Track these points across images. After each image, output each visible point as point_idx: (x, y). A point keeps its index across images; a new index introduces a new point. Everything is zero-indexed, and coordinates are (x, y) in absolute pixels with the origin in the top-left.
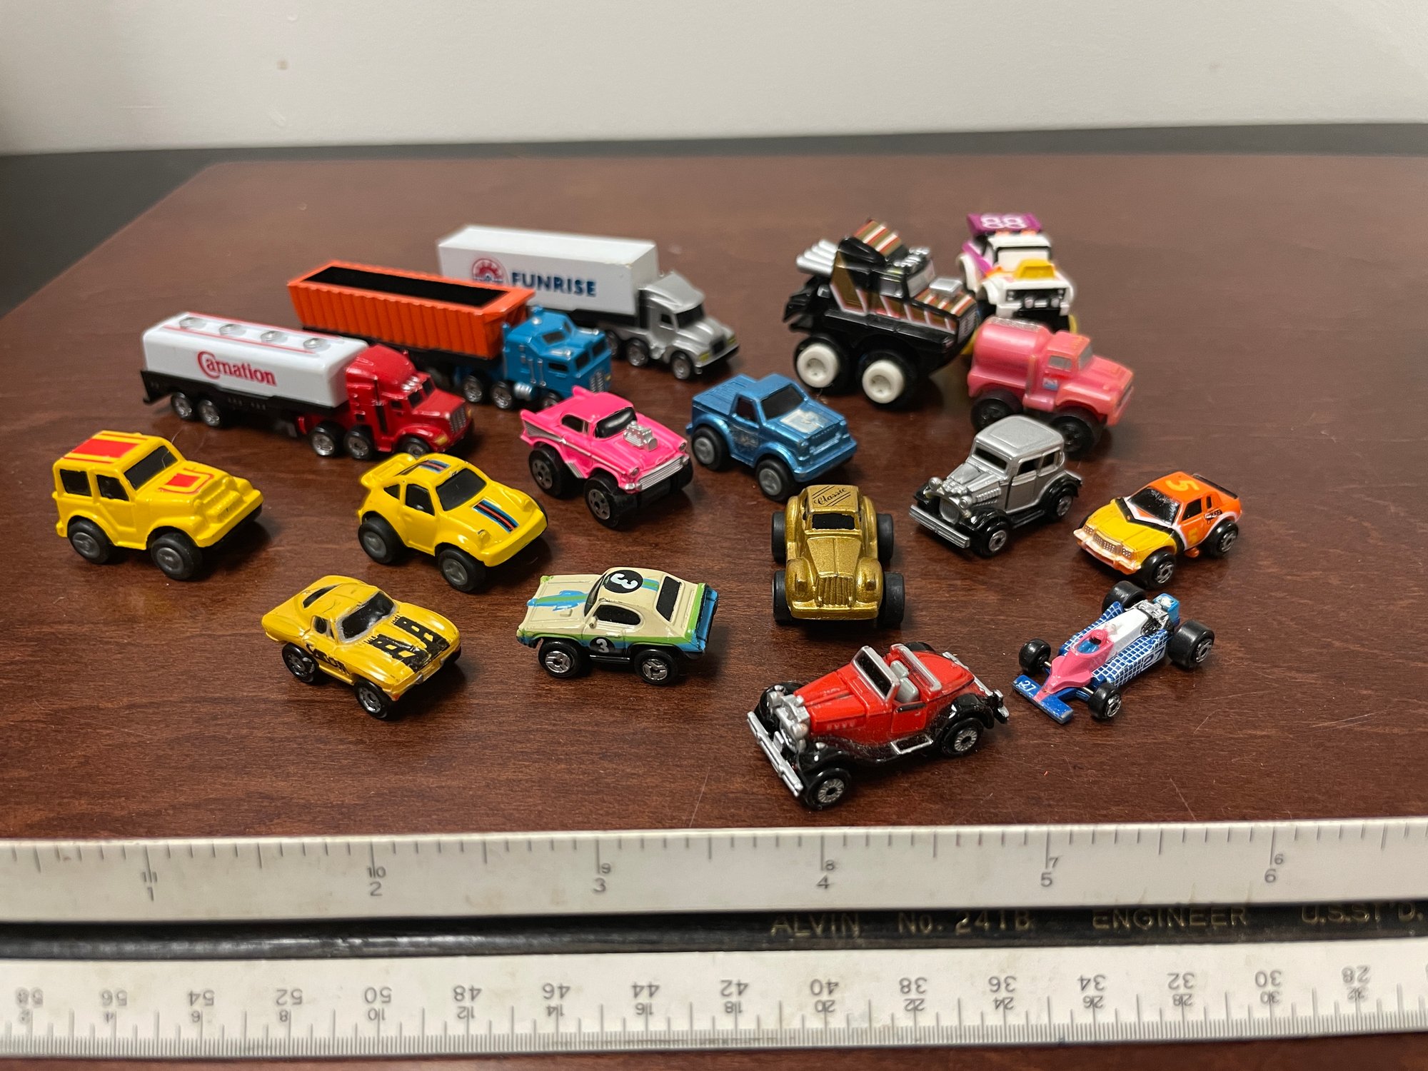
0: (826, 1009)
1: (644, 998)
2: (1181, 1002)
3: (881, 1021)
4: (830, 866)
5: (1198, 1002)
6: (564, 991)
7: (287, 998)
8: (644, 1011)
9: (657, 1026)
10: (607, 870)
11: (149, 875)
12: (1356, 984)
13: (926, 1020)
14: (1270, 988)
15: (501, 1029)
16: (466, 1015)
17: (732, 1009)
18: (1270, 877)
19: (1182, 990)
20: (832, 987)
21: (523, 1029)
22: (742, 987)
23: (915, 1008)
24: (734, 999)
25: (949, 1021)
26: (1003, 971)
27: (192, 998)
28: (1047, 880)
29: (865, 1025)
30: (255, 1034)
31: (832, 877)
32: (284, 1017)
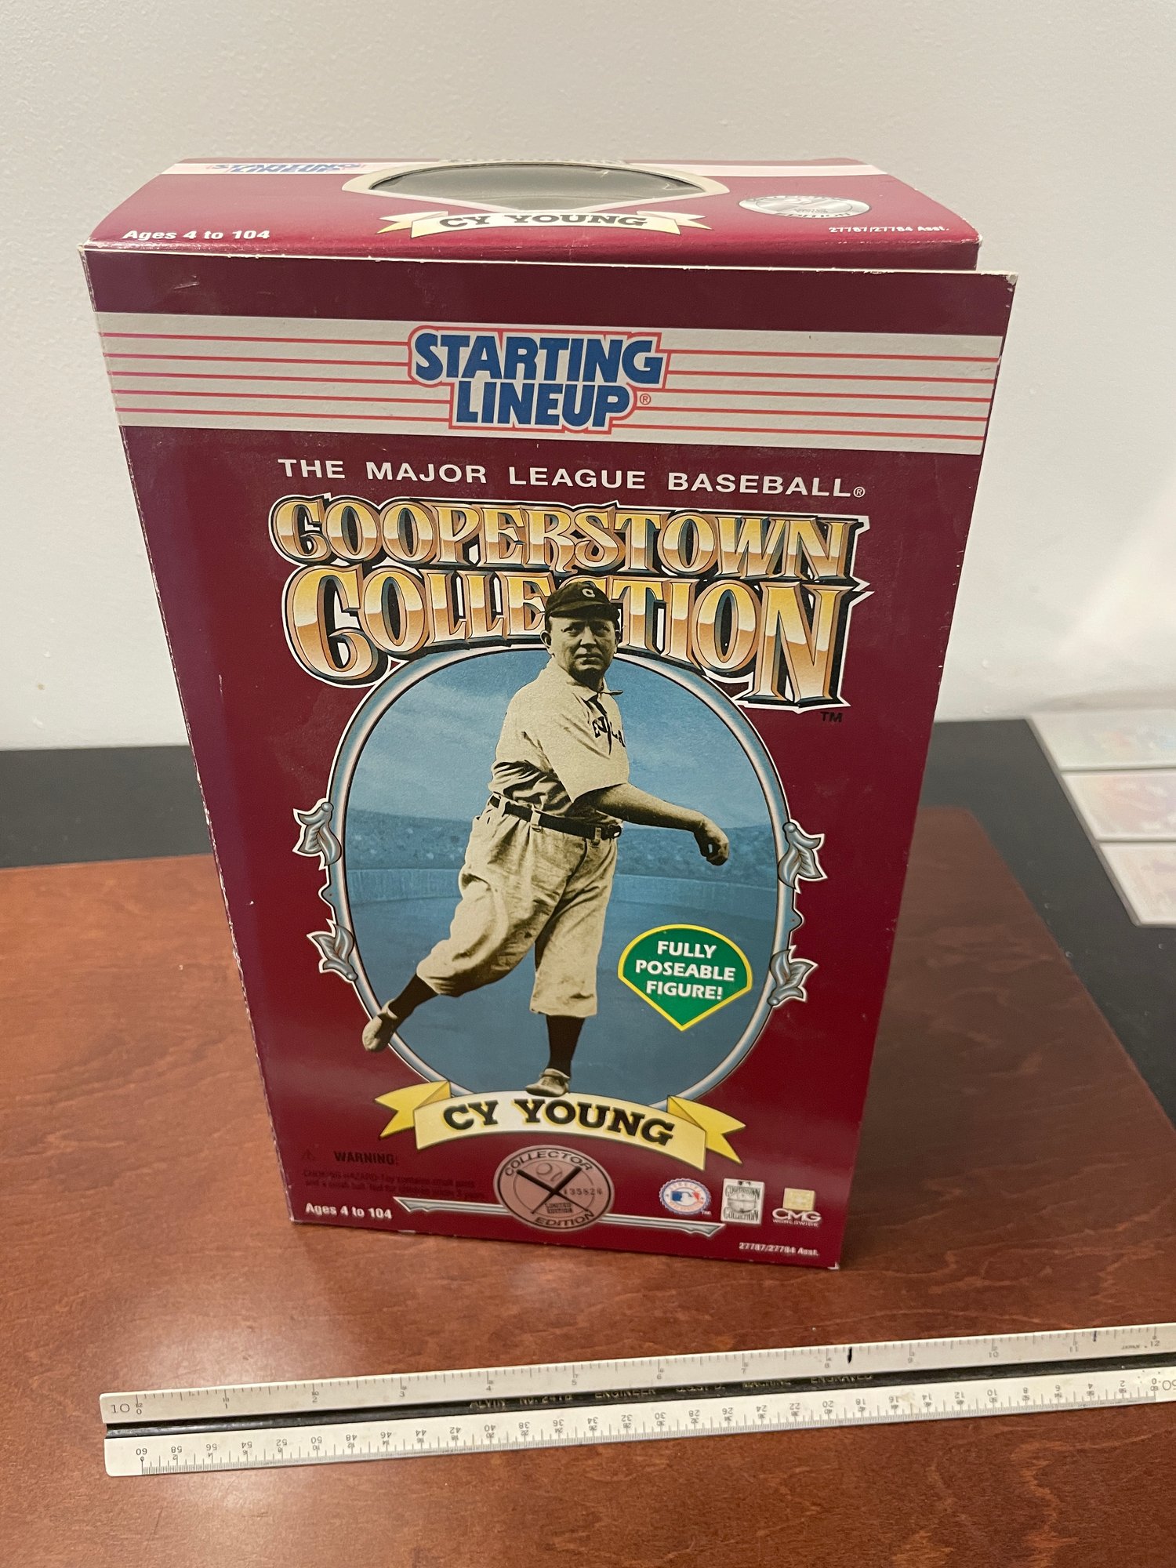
0: (491, 1436)
1: (420, 1436)
2: (627, 1426)
3: (512, 1440)
4: (491, 1382)
5: (633, 1427)
6: (389, 1435)
7: (281, 1443)
8: (421, 1441)
9: (426, 1446)
10: (405, 1388)
11: (226, 1399)
12: (694, 1417)
13: (529, 1439)
14: (661, 1419)
15: (365, 1451)
16: (352, 1446)
17: (455, 1438)
18: (659, 1377)
19: (627, 1422)
20: (493, 1428)
21: (374, 1450)
22: (458, 1430)
23: (525, 1434)
24: (455, 1434)
25: (538, 1438)
26: (558, 1417)
27: (243, 1445)
28: (574, 1383)
29: (506, 1442)
30: (269, 1458)
31: (492, 1386)
32: (280, 1451)
